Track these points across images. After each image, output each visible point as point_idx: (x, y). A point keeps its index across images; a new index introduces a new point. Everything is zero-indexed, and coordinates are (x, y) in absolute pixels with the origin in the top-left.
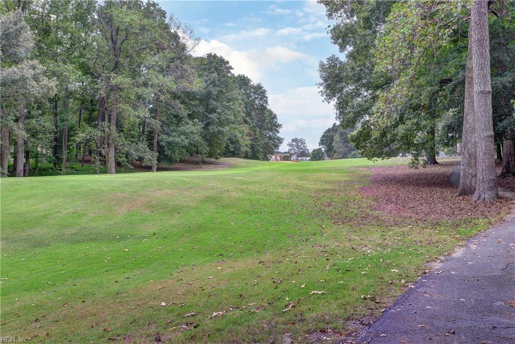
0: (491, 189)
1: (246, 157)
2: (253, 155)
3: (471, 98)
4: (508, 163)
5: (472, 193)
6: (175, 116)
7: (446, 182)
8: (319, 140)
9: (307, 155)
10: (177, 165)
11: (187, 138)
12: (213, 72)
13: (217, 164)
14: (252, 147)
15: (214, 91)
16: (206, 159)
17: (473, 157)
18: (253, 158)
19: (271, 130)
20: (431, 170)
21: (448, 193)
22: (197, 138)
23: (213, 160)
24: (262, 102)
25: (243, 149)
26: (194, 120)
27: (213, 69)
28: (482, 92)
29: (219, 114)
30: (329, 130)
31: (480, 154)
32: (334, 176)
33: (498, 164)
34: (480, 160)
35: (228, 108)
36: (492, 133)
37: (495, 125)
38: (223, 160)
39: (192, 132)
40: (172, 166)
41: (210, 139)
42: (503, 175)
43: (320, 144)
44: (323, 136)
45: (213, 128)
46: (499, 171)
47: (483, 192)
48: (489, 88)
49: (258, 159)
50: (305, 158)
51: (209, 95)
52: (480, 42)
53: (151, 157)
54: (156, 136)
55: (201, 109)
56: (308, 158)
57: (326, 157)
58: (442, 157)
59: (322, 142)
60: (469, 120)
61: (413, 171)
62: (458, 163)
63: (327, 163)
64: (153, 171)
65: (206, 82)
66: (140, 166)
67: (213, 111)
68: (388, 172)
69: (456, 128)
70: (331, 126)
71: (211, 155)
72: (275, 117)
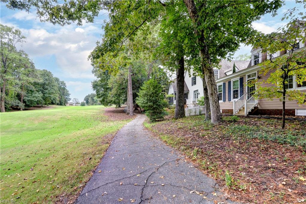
0: (133, 113)
1: (58, 104)
2: (61, 104)
3: (129, 94)
4: (136, 107)
5: (129, 114)
6: (30, 91)
7: (123, 112)
8: (84, 99)
9: (79, 104)
10: (31, 108)
11: (36, 99)
12: (46, 76)
13: (48, 107)
14: (60, 101)
15: (47, 83)
16: (44, 106)
17: (129, 107)
18: (60, 105)
19: (67, 95)
20: (120, 109)
21: (124, 114)
22: (40, 98)
23: (46, 106)
24: (64, 87)
25: (57, 102)
26: (39, 92)
27: (46, 75)
28: (131, 94)
29: (49, 90)
30: (87, 96)
31: (130, 106)
32: (95, 111)
33: (134, 107)
34: (130, 107)
35: (53, 88)
36: (133, 102)
37: (133, 100)
38: (50, 106)
39: (38, 97)
40: (30, 108)
41: (45, 99)
42: (135, 110)
43: (84, 100)
44: (85, 98)
45: (46, 95)
46: (134, 109)
47: (131, 114)
48: (132, 93)
49: (62, 105)
50: (78, 105)
51: (44, 84)
52: (130, 83)
53: (21, 105)
54: (22, 98)
55: (42, 89)
56: (80, 105)
57: (86, 105)
58: (122, 106)
59: (85, 100)
60: (128, 99)
61: (116, 109)
62: (126, 107)
63: (86, 107)
64: (21, 110)
65: (44, 79)
66: (16, 109)
67: (46, 89)
68: (109, 109)
69: (125, 100)
70: (88, 95)
71: (45, 104)
72: (68, 91)
